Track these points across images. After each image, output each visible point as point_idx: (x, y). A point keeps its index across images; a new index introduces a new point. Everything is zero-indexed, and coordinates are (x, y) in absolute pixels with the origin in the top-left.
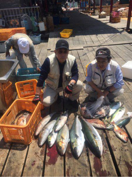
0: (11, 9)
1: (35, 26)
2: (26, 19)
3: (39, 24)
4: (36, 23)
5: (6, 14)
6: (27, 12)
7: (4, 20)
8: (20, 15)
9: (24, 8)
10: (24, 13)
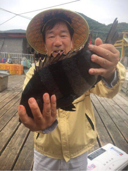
0: (17, 54)
1: (29, 65)
2: (24, 61)
3: (32, 64)
4: (30, 64)
5: (13, 56)
6: (26, 57)
7: (11, 59)
8: (21, 58)
9: (24, 54)
10: (24, 57)
